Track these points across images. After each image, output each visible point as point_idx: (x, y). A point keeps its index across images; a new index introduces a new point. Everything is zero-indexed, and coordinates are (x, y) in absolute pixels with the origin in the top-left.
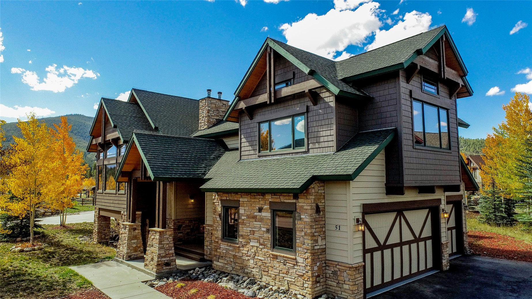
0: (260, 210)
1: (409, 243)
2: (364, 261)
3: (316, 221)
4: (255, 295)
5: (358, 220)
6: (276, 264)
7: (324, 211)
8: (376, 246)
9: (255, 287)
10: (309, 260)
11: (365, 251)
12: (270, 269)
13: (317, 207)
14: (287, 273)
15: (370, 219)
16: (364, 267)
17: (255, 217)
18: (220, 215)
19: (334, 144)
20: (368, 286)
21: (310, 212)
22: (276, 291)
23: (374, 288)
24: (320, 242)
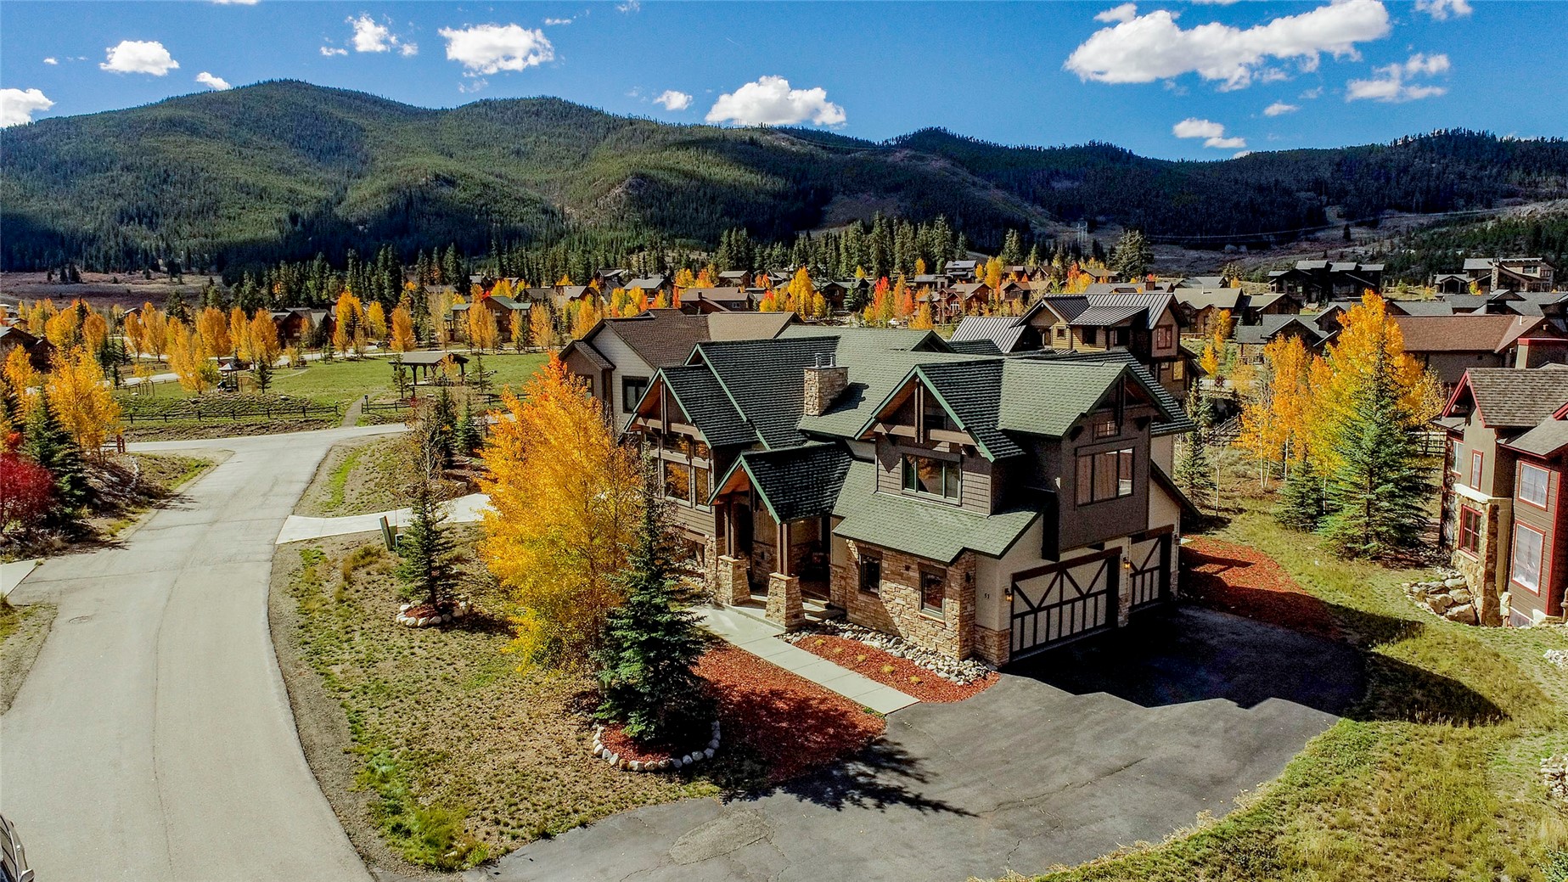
0: (907, 568)
1: (1073, 601)
2: (1012, 627)
3: (964, 589)
4: (903, 656)
5: (1006, 590)
6: (923, 624)
7: (974, 579)
8: (1029, 609)
9: (902, 647)
10: (958, 626)
11: (1013, 617)
12: (918, 629)
13: (967, 575)
14: (936, 635)
15: (1021, 584)
16: (1012, 634)
17: (901, 575)
18: (857, 563)
19: (988, 506)
20: (1017, 648)
21: (959, 581)
22: (924, 652)
23: (1022, 651)
24: (969, 609)
